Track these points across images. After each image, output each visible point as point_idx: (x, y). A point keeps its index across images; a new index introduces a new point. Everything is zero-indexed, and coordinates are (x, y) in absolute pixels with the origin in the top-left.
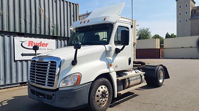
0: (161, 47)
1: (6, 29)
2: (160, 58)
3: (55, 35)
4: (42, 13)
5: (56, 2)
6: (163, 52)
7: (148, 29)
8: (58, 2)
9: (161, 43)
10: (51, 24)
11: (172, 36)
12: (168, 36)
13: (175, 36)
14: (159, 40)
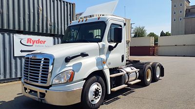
0: (156, 44)
1: (5, 27)
2: (154, 55)
3: (53, 33)
4: (41, 12)
5: (54, 2)
6: (157, 50)
7: (143, 28)
8: (56, 2)
9: (155, 41)
10: (49, 22)
11: (167, 34)
12: (162, 34)
13: (170, 35)
14: (153, 38)
